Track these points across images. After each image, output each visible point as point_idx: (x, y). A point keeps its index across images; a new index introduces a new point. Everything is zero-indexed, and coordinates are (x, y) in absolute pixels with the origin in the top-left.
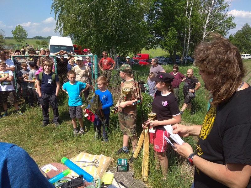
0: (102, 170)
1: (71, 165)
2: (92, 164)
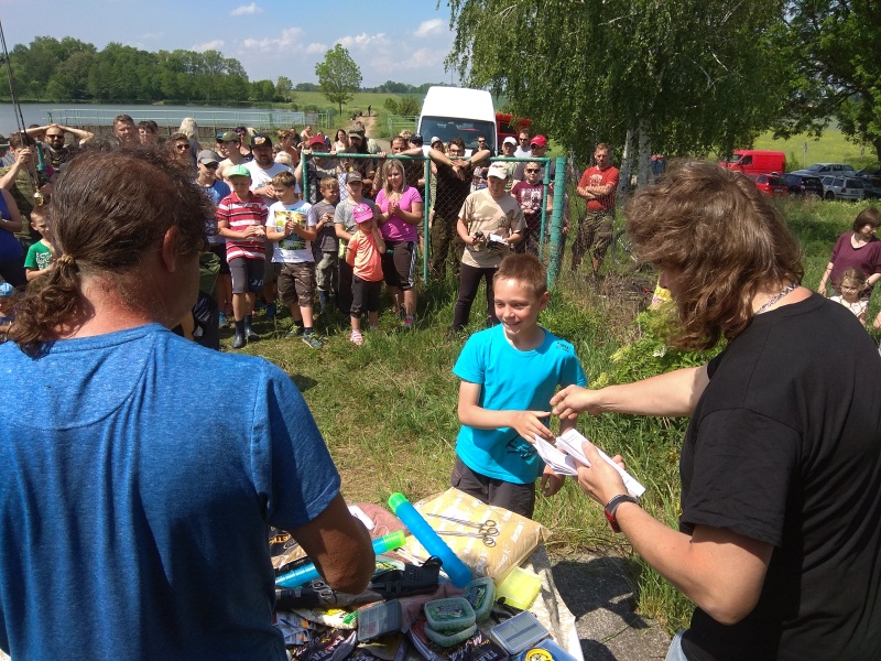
0: (504, 559)
1: (412, 520)
2: (476, 531)
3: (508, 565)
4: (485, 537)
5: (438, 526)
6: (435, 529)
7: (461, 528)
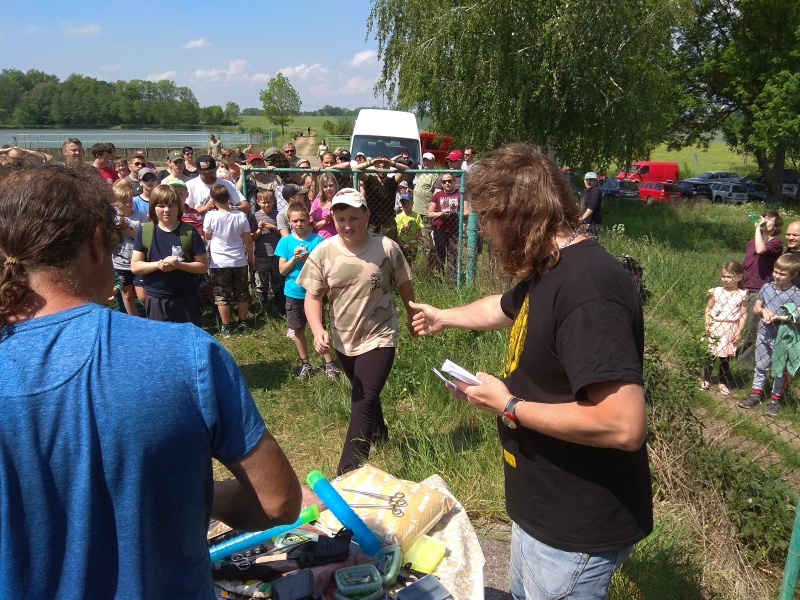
0: (411, 528)
1: (329, 496)
2: (386, 503)
3: (415, 534)
4: (394, 508)
5: (351, 500)
6: (348, 503)
7: (373, 501)
